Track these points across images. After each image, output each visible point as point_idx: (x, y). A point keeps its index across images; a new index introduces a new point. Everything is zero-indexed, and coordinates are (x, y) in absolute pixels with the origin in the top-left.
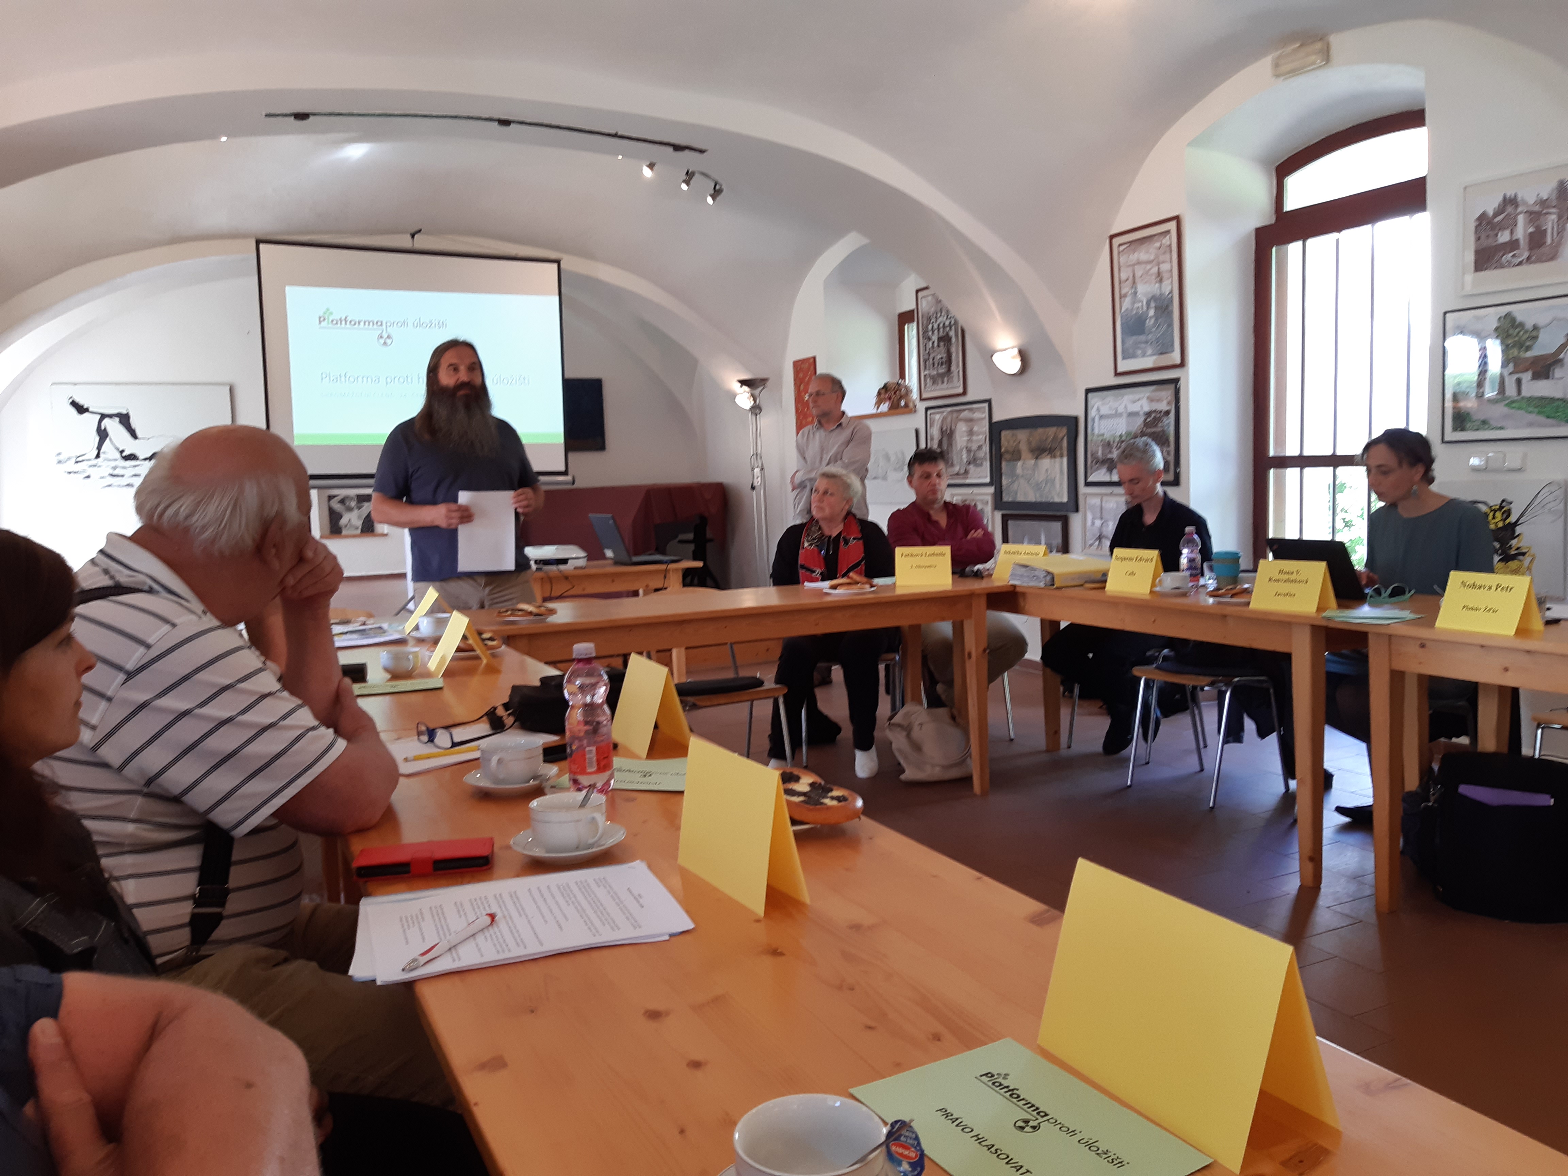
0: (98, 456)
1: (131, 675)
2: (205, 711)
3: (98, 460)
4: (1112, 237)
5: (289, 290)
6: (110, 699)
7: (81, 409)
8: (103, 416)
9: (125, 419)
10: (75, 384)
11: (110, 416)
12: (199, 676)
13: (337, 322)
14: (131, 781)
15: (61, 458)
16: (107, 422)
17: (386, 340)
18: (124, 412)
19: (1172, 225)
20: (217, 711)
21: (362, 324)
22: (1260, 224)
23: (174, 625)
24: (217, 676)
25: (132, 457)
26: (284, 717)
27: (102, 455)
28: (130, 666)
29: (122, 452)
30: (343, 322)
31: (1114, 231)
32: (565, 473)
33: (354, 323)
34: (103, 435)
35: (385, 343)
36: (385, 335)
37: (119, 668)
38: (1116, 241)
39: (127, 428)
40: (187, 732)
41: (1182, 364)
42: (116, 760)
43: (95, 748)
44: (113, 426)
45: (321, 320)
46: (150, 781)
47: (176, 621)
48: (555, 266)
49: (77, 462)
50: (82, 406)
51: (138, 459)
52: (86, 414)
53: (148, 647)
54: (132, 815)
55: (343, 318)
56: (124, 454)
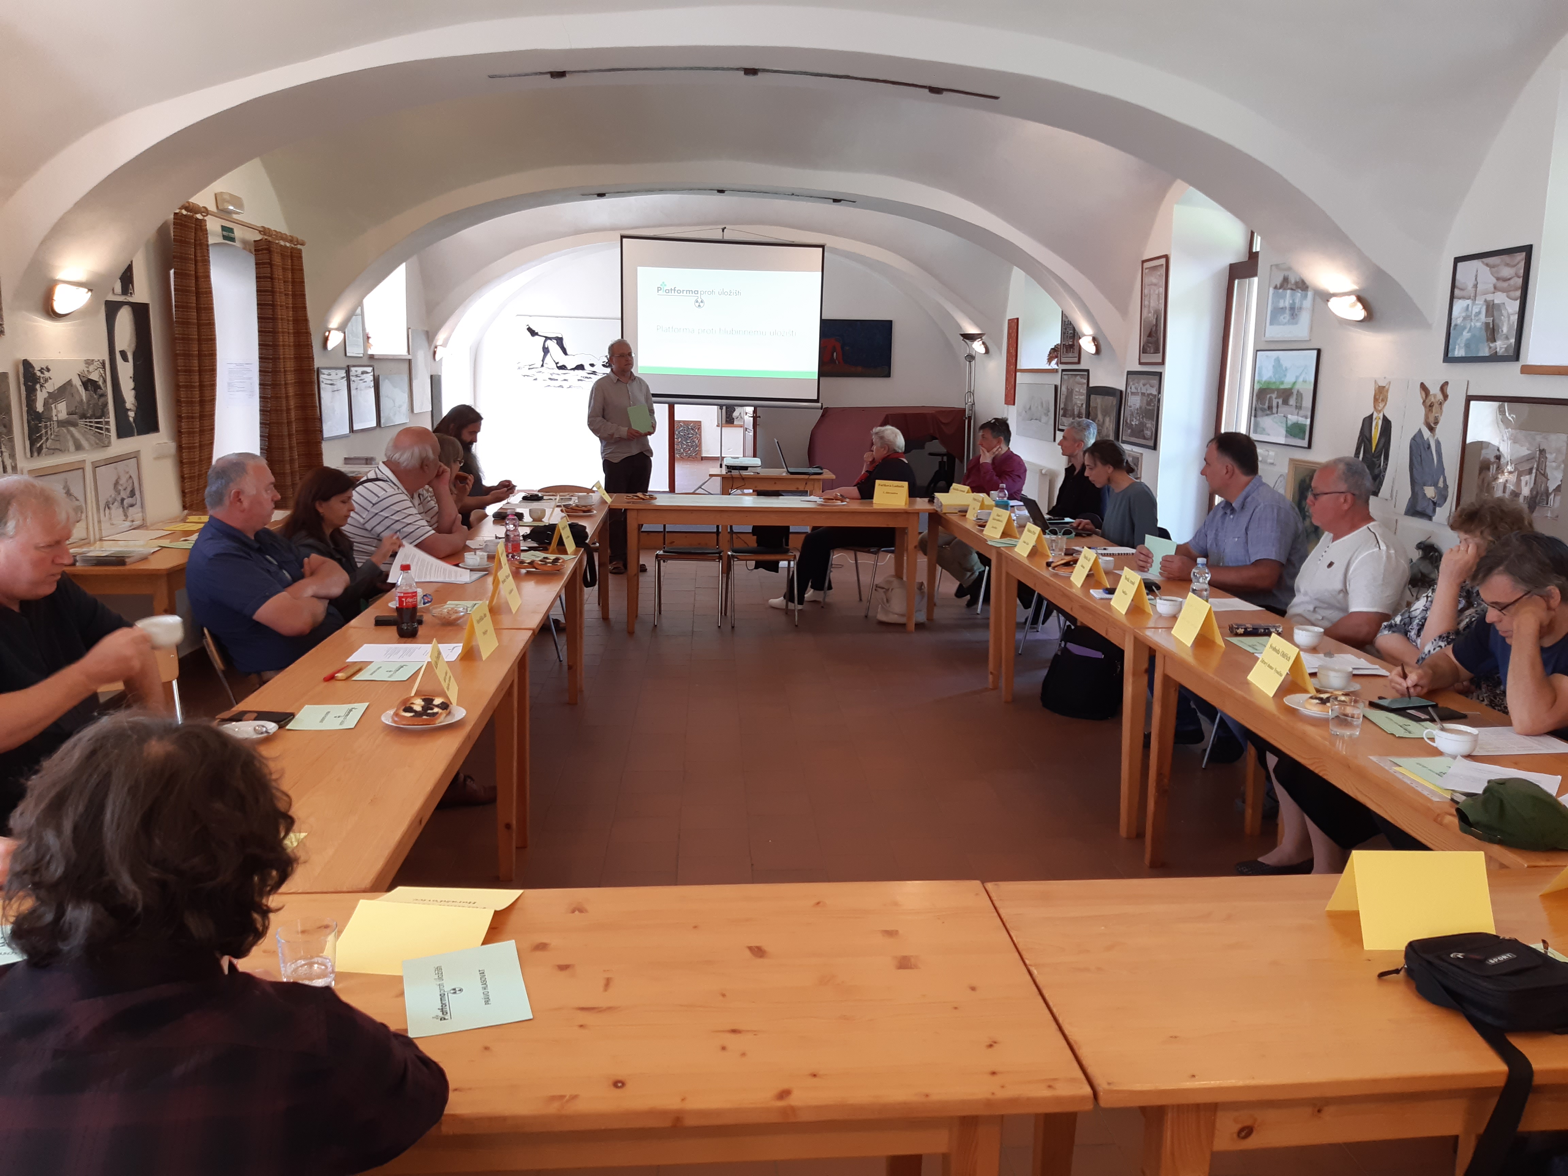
0: (542, 366)
1: (374, 505)
2: (404, 520)
3: (543, 368)
4: (1143, 262)
5: (639, 268)
6: (368, 511)
7: (533, 333)
8: (547, 338)
9: (560, 341)
10: (530, 316)
11: (550, 339)
12: (391, 507)
13: (668, 291)
14: (373, 535)
15: (519, 365)
16: (549, 342)
17: (699, 304)
18: (560, 336)
19: (1163, 261)
20: (395, 517)
21: (685, 292)
22: (1233, 260)
23: (386, 492)
24: (396, 508)
25: (563, 367)
26: (415, 522)
27: (544, 365)
28: (374, 502)
29: (557, 363)
30: (673, 291)
31: (1145, 258)
32: (817, 401)
33: (679, 292)
34: (546, 351)
35: (699, 306)
36: (699, 300)
37: (371, 502)
38: (1146, 265)
39: (560, 348)
40: (387, 522)
41: (1163, 363)
42: (369, 529)
43: (364, 524)
44: (552, 345)
45: (659, 289)
46: (379, 535)
47: (387, 491)
48: (821, 249)
49: (529, 369)
50: (534, 331)
51: (567, 369)
52: (536, 337)
53: (379, 497)
54: (374, 545)
55: (673, 289)
56: (558, 365)
